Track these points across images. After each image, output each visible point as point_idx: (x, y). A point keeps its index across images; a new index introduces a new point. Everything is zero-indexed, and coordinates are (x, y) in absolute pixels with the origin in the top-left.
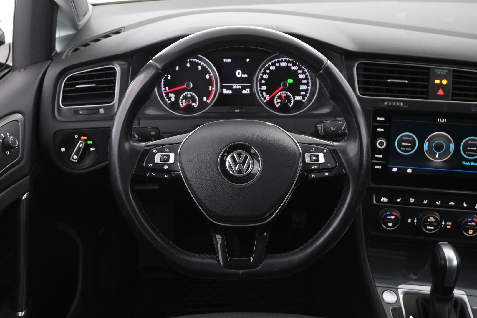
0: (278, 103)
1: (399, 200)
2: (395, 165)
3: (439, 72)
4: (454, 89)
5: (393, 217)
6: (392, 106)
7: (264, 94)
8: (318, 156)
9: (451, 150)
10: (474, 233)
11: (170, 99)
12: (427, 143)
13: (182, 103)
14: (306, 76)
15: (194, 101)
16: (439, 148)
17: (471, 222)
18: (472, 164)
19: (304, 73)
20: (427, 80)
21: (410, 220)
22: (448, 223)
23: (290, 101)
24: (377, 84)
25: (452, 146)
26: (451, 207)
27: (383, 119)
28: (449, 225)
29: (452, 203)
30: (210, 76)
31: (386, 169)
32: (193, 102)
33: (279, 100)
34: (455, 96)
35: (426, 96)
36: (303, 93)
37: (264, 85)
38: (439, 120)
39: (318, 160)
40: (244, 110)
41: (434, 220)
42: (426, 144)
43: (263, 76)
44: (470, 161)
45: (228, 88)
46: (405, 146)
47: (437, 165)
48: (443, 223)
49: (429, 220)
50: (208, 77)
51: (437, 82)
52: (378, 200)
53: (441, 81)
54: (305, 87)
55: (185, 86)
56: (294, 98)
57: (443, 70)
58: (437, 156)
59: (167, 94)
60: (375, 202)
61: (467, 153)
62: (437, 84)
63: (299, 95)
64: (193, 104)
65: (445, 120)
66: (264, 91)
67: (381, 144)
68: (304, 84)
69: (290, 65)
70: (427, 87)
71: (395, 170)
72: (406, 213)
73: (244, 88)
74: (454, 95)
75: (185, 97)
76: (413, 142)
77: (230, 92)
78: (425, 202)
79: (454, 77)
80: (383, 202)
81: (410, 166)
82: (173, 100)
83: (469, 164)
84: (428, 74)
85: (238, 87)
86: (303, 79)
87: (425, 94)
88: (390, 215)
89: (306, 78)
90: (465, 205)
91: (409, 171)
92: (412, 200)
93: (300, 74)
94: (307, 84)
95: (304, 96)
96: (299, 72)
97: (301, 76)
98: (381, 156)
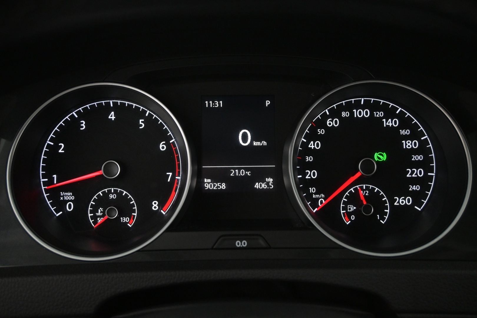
0: (349, 215)
7: (312, 190)
11: (60, 205)
13: (95, 218)
14: (423, 143)
15: (126, 211)
19: (415, 135)
23: (380, 208)
30: (167, 144)
32: (121, 214)
33: (352, 208)
36: (415, 188)
37: (311, 166)
40: (262, 243)
43: (308, 143)
45: (216, 177)
50: (162, 147)
54: (419, 173)
55: (102, 172)
56: (392, 201)
59: (54, 194)
63: (405, 193)
64: (125, 220)
66: (312, 182)
68: (417, 165)
69: (380, 114)
73: (260, 176)
75: (103, 202)
77: (223, 186)
82: (70, 208)
85: (243, 173)
86: (413, 151)
89: (422, 149)
93: (406, 138)
94: (425, 165)
95: (417, 197)
96: (403, 132)
97: (408, 144)
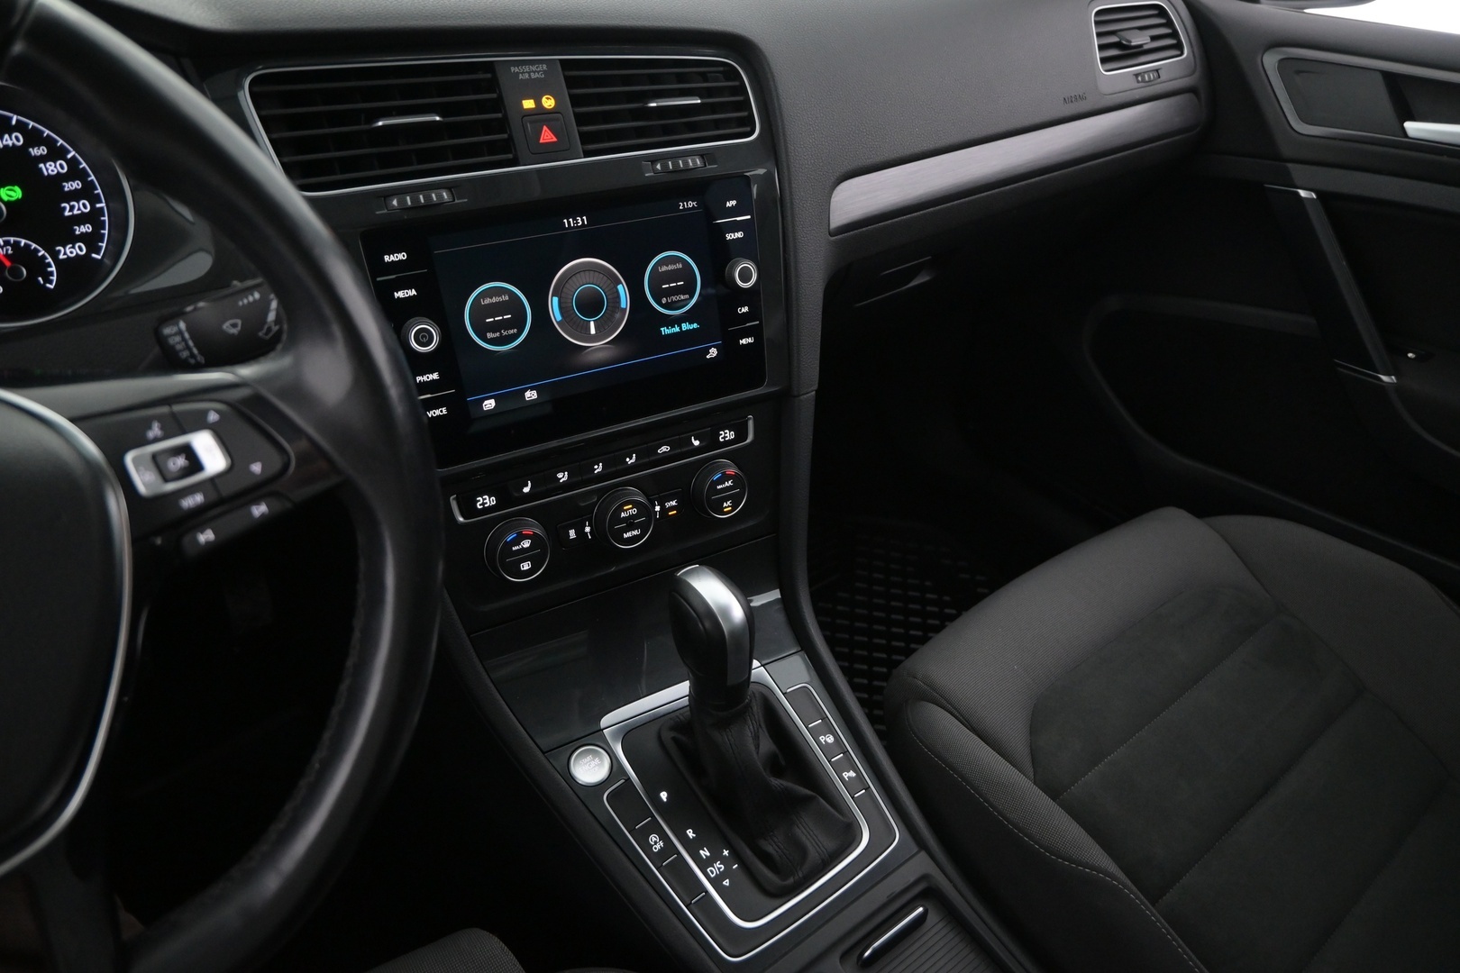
1: (526, 490)
2: (486, 391)
3: (525, 73)
4: (581, 119)
5: (526, 544)
6: (417, 207)
8: (188, 451)
9: (623, 305)
10: (734, 508)
12: (556, 300)
14: (73, 163)
16: (591, 305)
17: (721, 481)
18: (685, 327)
19: (55, 154)
20: (498, 105)
21: (572, 534)
22: (668, 505)
23: (39, 267)
24: (343, 141)
25: (622, 290)
26: (667, 458)
27: (402, 256)
28: (672, 508)
29: (664, 449)
31: (462, 410)
34: (591, 142)
35: (510, 156)
36: (86, 228)
38: (569, 223)
39: (195, 465)
41: (634, 511)
42: (554, 303)
44: (678, 321)
46: (496, 327)
47: (600, 356)
48: (658, 508)
49: (623, 515)
51: (529, 104)
52: (469, 509)
53: (538, 102)
54: (82, 207)
56: (55, 255)
57: (531, 67)
58: (593, 331)
60: (461, 519)
61: (664, 300)
62: (530, 113)
63: (73, 239)
65: (583, 220)
67: (423, 338)
68: (76, 196)
70: (503, 125)
71: (489, 404)
72: (554, 518)
74: (585, 137)
76: (515, 305)
78: (598, 469)
79: (570, 82)
80: (486, 510)
81: (527, 379)
83: (677, 329)
84: (493, 85)
86: (60, 178)
87: (506, 151)
88: (517, 541)
89: (74, 172)
90: (696, 443)
91: (531, 395)
92: (563, 477)
93: (44, 159)
94: (86, 193)
95: (91, 241)
96: (35, 152)
97: (50, 169)
98: (435, 376)
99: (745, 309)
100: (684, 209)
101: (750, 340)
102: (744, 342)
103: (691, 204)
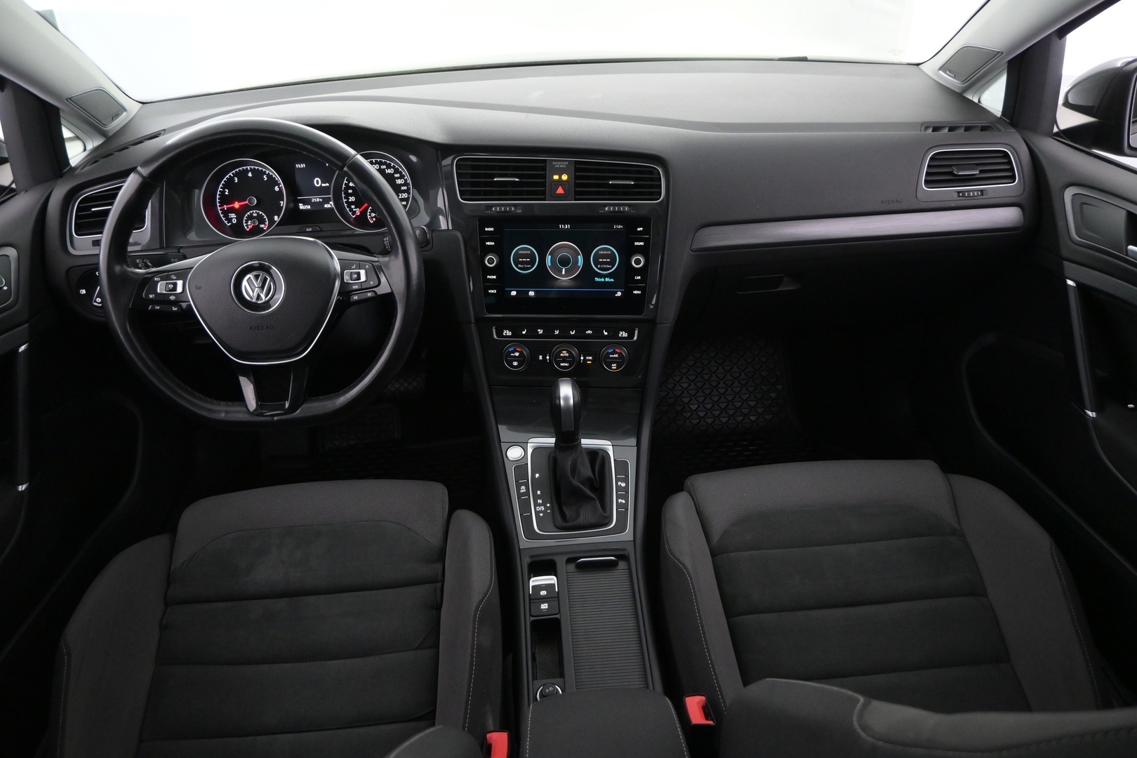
0: (372, 218)
1: (524, 333)
2: (514, 287)
3: (557, 165)
4: (577, 185)
5: (517, 354)
6: (501, 212)
7: (353, 207)
8: (359, 274)
9: (579, 265)
10: (618, 368)
11: (230, 220)
12: (550, 257)
13: (247, 226)
14: (406, 180)
15: (262, 221)
16: (564, 262)
17: (613, 353)
18: (607, 279)
20: (544, 177)
21: (541, 357)
22: (587, 358)
24: (486, 184)
25: (580, 258)
26: (589, 336)
27: (492, 229)
28: (589, 360)
29: (589, 332)
30: (279, 187)
31: (503, 294)
32: (260, 223)
33: (373, 215)
34: (578, 195)
35: (543, 197)
37: (351, 195)
38: (562, 227)
39: (359, 278)
40: (318, 229)
41: (567, 355)
42: (549, 258)
43: (349, 183)
44: (605, 276)
45: (305, 202)
46: (522, 263)
47: (565, 284)
48: (582, 358)
49: (561, 355)
50: (277, 189)
51: (556, 177)
52: (500, 334)
53: (560, 177)
54: (405, 195)
55: (247, 202)
57: (562, 162)
58: (563, 273)
59: (226, 213)
60: (495, 337)
61: (599, 266)
62: (556, 181)
64: (262, 226)
65: (568, 227)
66: (352, 203)
67: (491, 261)
68: (404, 191)
69: (384, 167)
70: (543, 185)
71: (514, 293)
72: (536, 349)
73: (327, 201)
74: (577, 193)
75: (250, 217)
76: (532, 256)
77: (309, 207)
78: (557, 332)
79: (577, 170)
80: (507, 337)
81: (532, 287)
82: (234, 221)
83: (603, 280)
84: (544, 169)
85: (318, 200)
86: (401, 185)
87: (542, 195)
88: (513, 352)
89: (406, 184)
90: (606, 333)
91: (532, 293)
92: (540, 331)
93: (398, 178)
94: (407, 191)
96: (396, 175)
97: (399, 182)
98: (495, 277)
99: (639, 278)
100: (616, 228)
101: (639, 292)
102: (635, 292)
103: (620, 227)
